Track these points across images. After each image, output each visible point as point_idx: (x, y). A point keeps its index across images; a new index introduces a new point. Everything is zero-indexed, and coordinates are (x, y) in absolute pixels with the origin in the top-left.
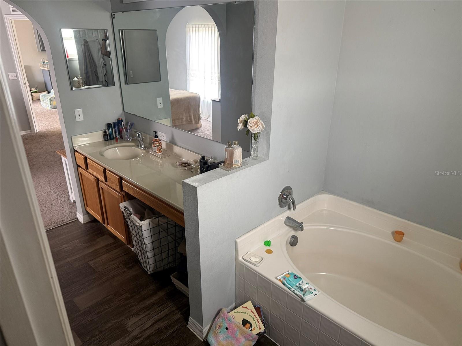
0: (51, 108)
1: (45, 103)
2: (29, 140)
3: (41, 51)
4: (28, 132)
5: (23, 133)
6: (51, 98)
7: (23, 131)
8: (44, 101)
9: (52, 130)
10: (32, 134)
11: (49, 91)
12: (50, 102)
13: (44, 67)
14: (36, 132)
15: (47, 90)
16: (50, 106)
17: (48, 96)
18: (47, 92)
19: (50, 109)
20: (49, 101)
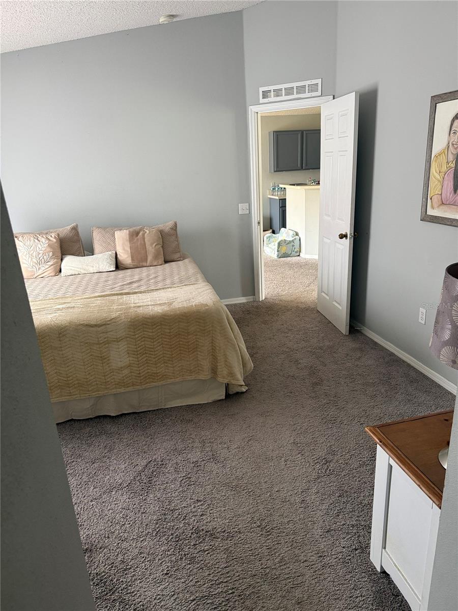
0: (278, 256)
1: (270, 248)
2: (251, 315)
3: (274, 172)
4: (251, 298)
5: (243, 300)
6: (280, 242)
7: (243, 296)
8: (269, 245)
9: (284, 298)
10: (255, 304)
11: (274, 229)
12: (278, 248)
13: (273, 195)
14: (261, 300)
15: (271, 228)
16: (276, 253)
17: (274, 237)
18: (271, 231)
19: (276, 258)
20: (277, 245)
